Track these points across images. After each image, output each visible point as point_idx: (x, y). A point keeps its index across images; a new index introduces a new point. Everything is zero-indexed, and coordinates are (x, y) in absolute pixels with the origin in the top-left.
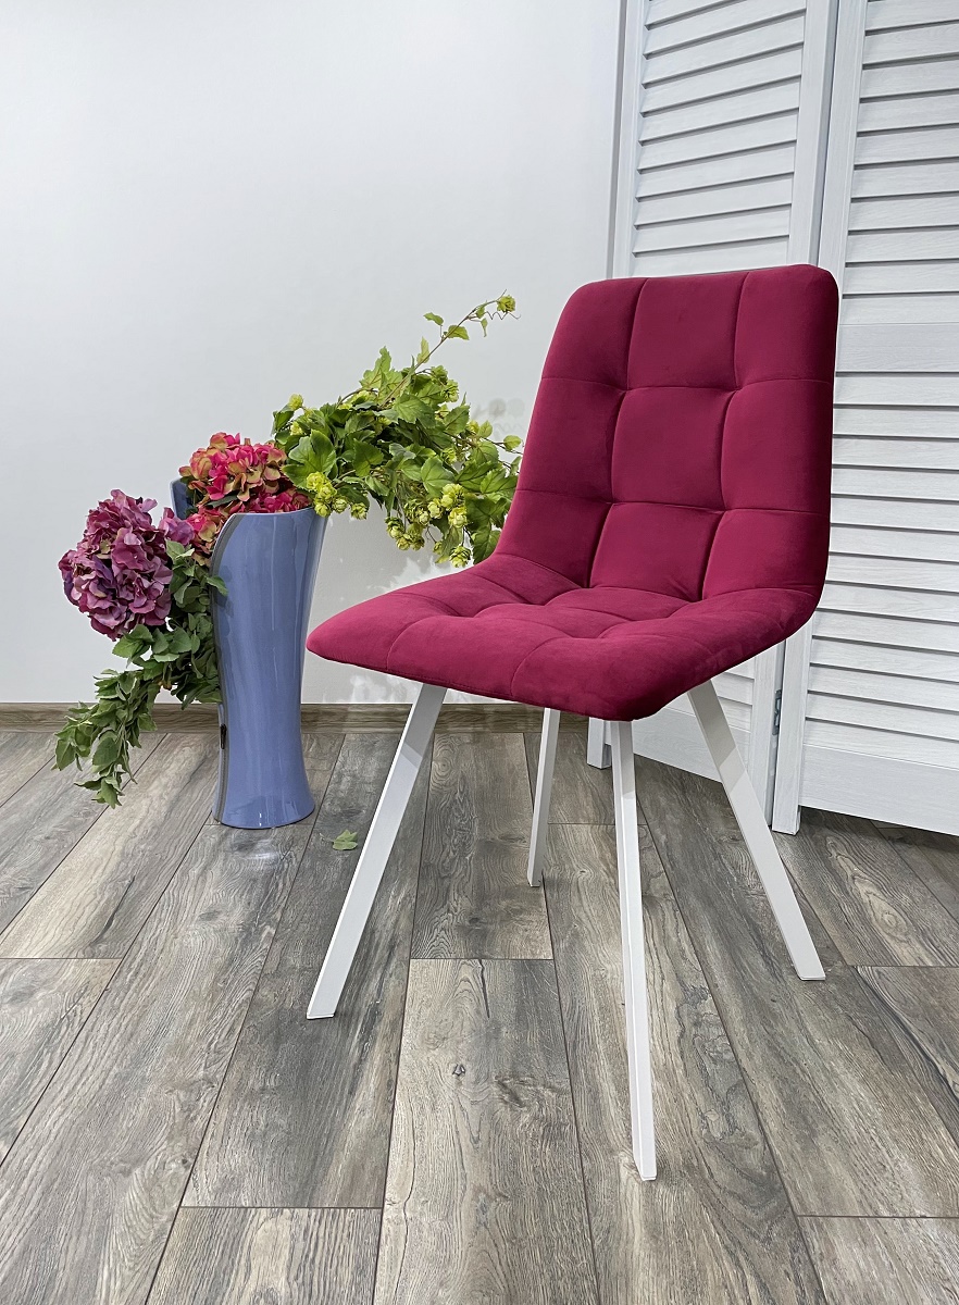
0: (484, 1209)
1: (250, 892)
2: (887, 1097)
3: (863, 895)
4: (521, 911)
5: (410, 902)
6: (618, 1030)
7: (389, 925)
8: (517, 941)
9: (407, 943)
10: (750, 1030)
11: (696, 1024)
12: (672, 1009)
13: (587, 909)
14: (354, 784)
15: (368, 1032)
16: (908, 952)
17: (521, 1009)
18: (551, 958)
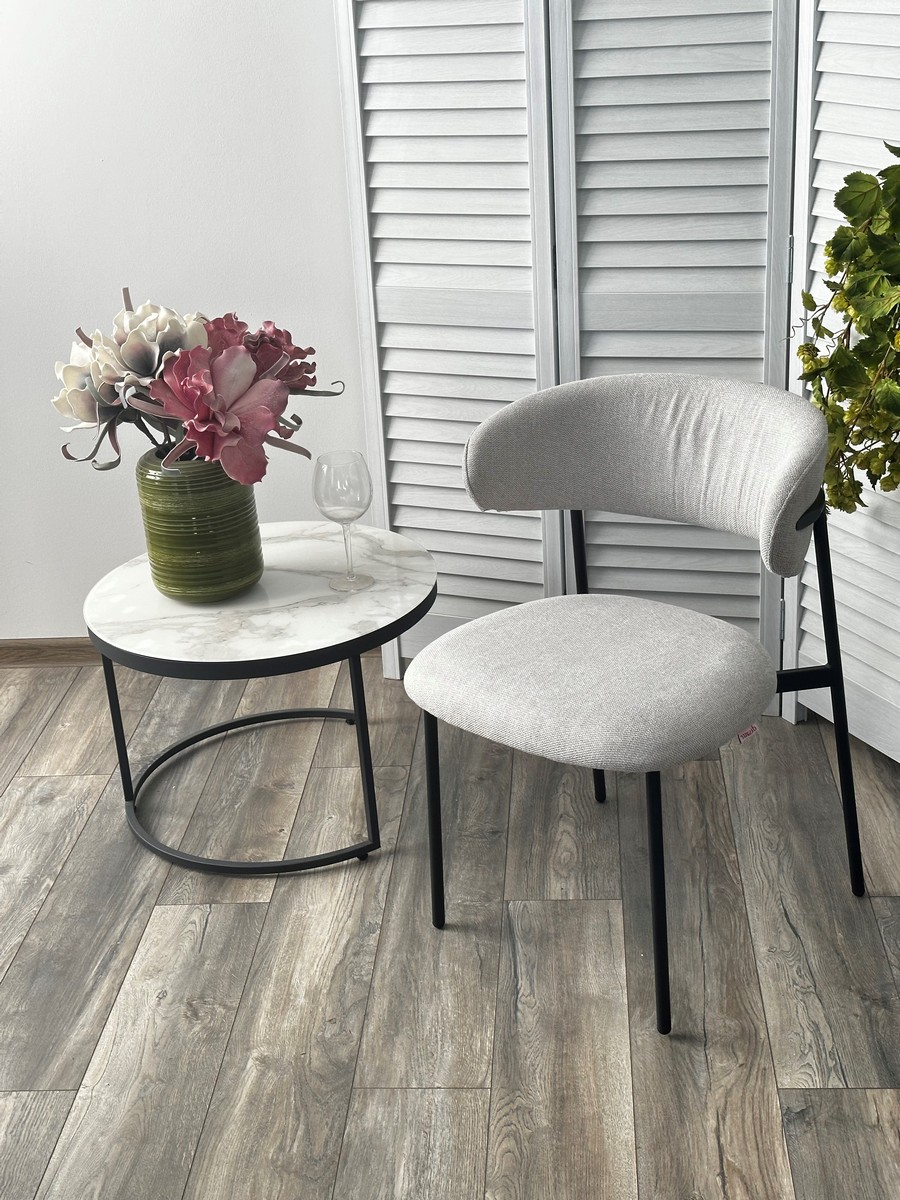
0: (145, 1089)
1: (41, 845)
2: (466, 1006)
3: (560, 830)
6: (294, 959)
7: (148, 875)
8: (246, 888)
9: (157, 893)
10: (394, 957)
11: (356, 954)
12: (344, 942)
15: (104, 967)
17: (227, 945)
18: (268, 901)
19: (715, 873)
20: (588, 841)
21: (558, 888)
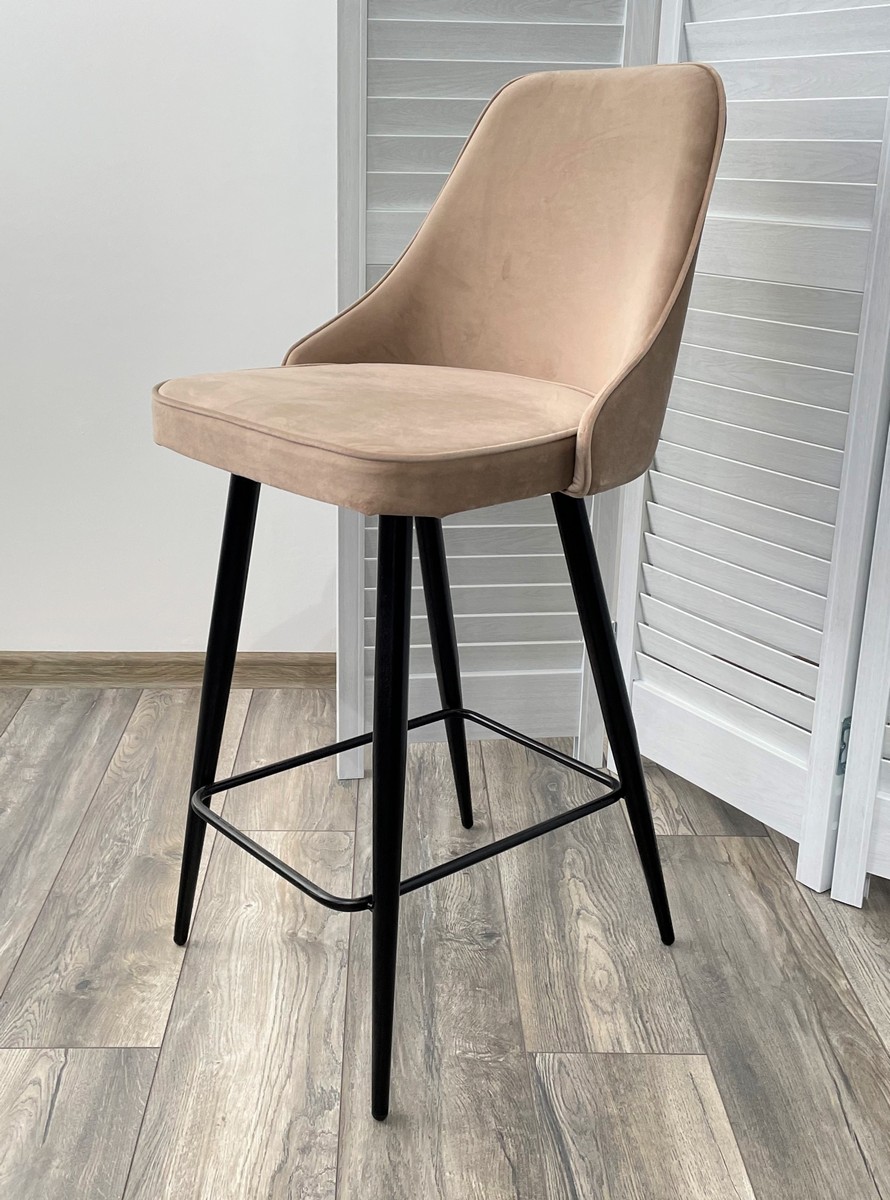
3: (582, 938)
4: (146, 971)
5: (14, 954)
6: (202, 1160)
8: (124, 1021)
10: (369, 1158)
11: (304, 1150)
12: (282, 1126)
13: (233, 968)
14: (12, 766)
16: (606, 1030)
17: (90, 1127)
18: (158, 1045)
19: (829, 1010)
20: (627, 953)
21: (604, 1033)
